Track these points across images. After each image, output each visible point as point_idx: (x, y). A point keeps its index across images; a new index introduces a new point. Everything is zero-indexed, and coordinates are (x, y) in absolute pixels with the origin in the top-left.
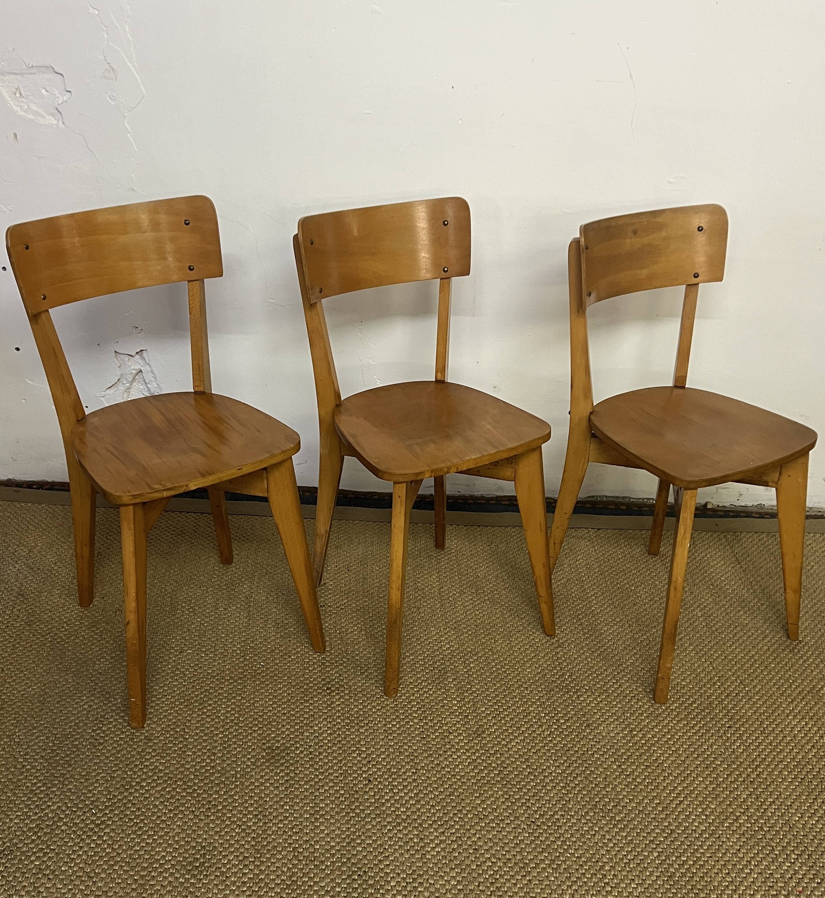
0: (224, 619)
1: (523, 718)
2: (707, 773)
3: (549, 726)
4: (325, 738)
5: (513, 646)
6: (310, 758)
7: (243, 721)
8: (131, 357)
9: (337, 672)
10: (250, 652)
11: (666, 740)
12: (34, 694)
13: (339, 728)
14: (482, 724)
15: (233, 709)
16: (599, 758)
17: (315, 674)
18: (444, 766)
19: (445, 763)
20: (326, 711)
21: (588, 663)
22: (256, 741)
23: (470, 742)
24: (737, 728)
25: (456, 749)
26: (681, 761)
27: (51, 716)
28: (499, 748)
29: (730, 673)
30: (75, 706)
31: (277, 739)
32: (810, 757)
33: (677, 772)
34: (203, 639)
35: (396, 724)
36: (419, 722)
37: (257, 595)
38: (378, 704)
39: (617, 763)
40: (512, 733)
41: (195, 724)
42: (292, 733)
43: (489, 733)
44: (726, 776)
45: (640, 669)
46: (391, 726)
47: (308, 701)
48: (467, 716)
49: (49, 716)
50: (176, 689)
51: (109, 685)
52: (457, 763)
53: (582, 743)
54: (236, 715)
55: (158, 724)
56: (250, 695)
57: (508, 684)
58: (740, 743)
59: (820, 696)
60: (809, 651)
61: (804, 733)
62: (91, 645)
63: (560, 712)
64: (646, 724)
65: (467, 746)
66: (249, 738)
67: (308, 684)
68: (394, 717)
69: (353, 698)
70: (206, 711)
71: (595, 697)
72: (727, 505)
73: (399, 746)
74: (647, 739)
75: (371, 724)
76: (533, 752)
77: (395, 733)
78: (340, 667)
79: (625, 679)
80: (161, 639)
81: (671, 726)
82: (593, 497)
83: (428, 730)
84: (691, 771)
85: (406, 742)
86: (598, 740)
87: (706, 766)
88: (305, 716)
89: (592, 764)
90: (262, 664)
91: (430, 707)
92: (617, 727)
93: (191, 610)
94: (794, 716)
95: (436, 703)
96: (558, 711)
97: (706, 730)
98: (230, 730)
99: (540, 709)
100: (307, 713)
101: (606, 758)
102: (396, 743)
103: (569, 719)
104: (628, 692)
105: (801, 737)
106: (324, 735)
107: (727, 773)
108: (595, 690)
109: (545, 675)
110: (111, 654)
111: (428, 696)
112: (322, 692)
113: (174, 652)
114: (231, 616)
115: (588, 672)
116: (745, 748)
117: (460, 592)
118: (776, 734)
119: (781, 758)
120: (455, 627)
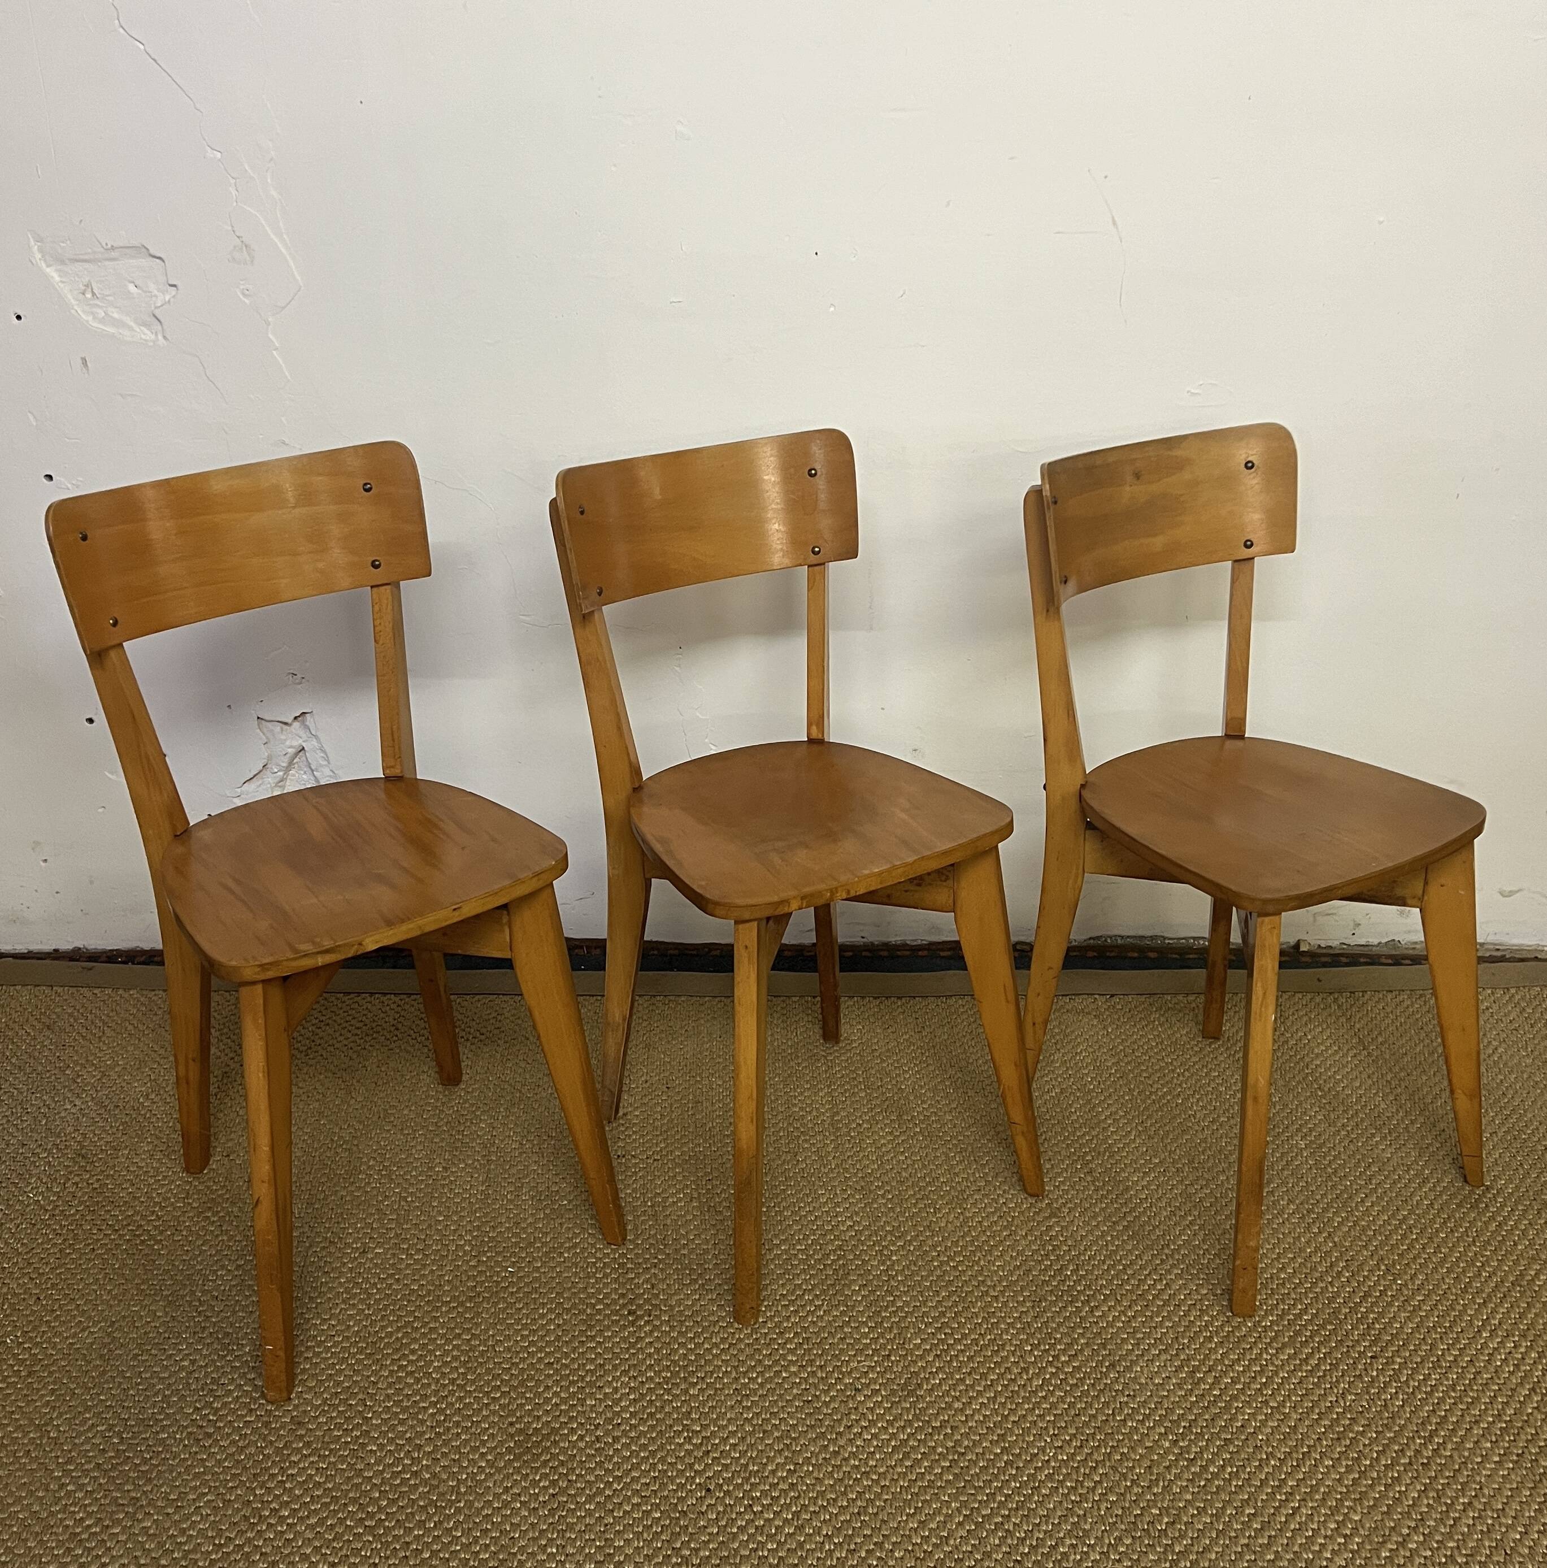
0: (443, 1186)
1: (992, 1355)
2: (1338, 1449)
3: (1039, 1369)
4: (624, 1409)
5: (967, 1218)
6: (596, 1450)
7: (473, 1382)
8: (285, 727)
9: (647, 1281)
10: (489, 1247)
11: (1259, 1386)
12: (92, 1344)
13: (651, 1388)
14: (916, 1370)
15: (455, 1358)
16: (1135, 1428)
17: (606, 1285)
18: (847, 1455)
19: (849, 1449)
20: (627, 1356)
21: (1107, 1245)
22: (496, 1420)
23: (895, 1406)
24: (1386, 1358)
25: (869, 1421)
26: (1290, 1427)
27: (120, 1383)
28: (949, 1416)
29: (1365, 1253)
30: (165, 1363)
31: (536, 1413)
32: (1530, 1411)
33: (1283, 1450)
34: (405, 1226)
35: (757, 1377)
36: (799, 1371)
37: (502, 1141)
38: (723, 1340)
39: (1170, 1437)
40: (972, 1386)
41: (385, 1389)
42: (564, 1401)
43: (930, 1387)
44: (1375, 1455)
45: (1201, 1252)
46: (747, 1381)
47: (593, 1338)
48: (889, 1355)
49: (117, 1384)
50: (351, 1324)
51: (231, 1320)
52: (872, 1450)
53: (1103, 1400)
54: (462, 1370)
55: (316, 1393)
56: (487, 1330)
57: (962, 1292)
58: (1396, 1387)
59: (1535, 1291)
60: (1505, 1205)
61: (1514, 1365)
62: (202, 1245)
63: (1059, 1341)
65: (891, 1415)
66: (484, 1413)
67: (594, 1306)
68: (753, 1364)
69: (678, 1329)
70: (405, 1363)
71: (1122, 1308)
72: (1335, 943)
73: (763, 1420)
74: (1223, 1387)
75: (711, 1378)
76: (1014, 1422)
77: (756, 1394)
78: (653, 1271)
79: (1176, 1271)
80: (329, 1228)
81: (1266, 1360)
82: (1098, 938)
83: (816, 1387)
84: (1309, 1446)
85: (776, 1410)
86: (1132, 1393)
87: (1336, 1436)
88: (588, 1368)
89: (1123, 1440)
90: (510, 1269)
91: (818, 1341)
92: (1165, 1366)
93: (384, 1173)
94: (1492, 1331)
95: (830, 1333)
96: (1055, 1339)
97: (1330, 1364)
98: (449, 1399)
99: (1022, 1337)
100: (592, 1361)
101: (1149, 1428)
102: (757, 1414)
103: (1076, 1354)
104: (1182, 1297)
105: (1509, 1371)
106: (623, 1404)
107: (1376, 1449)
108: (1122, 1295)
109: (1030, 1270)
110: (236, 1260)
111: (815, 1319)
112: (619, 1321)
113: (351, 1253)
114: (456, 1181)
115: (1108, 1262)
116: (1406, 1397)
117: (868, 1121)
118: (1462, 1367)
119: (1475, 1416)
120: (862, 1187)
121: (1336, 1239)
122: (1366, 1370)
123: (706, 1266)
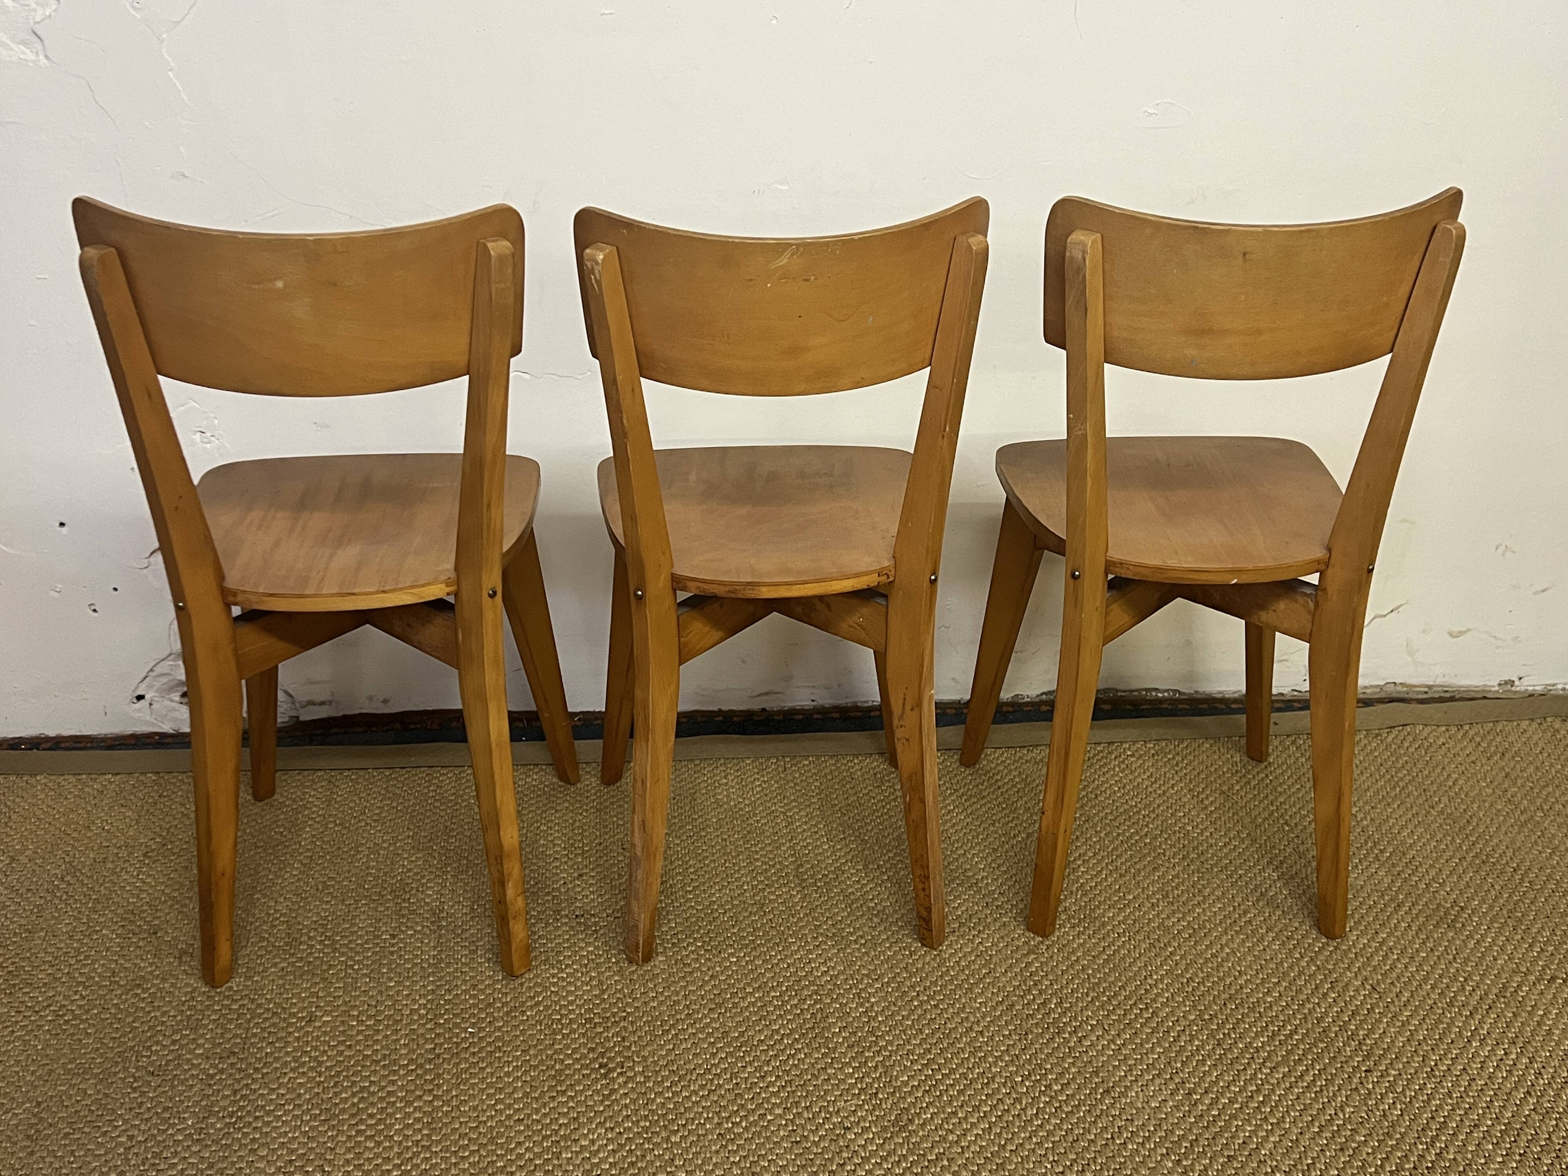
0: (392, 953)
1: (982, 1088)
2: (1343, 1159)
3: (1032, 1099)
4: (602, 1161)
5: (945, 959)
7: (439, 1142)
10: (446, 1009)
11: (1256, 1105)
13: (629, 1138)
15: (418, 1120)
16: (1137, 1150)
17: (574, 1040)
20: (602, 1109)
21: (1088, 978)
23: (887, 1141)
24: (1381, 1071)
26: (1291, 1141)
28: (944, 1148)
29: (1349, 974)
30: (100, 1140)
31: (509, 1169)
32: (1527, 1113)
33: (1287, 1162)
34: (353, 994)
35: (741, 1121)
36: (784, 1113)
37: (452, 906)
38: (702, 1087)
39: (1173, 1158)
40: (966, 1118)
41: (344, 1154)
42: (539, 1155)
43: (921, 1122)
45: (1185, 981)
46: (730, 1125)
47: (564, 1092)
48: (876, 1094)
50: (302, 1091)
51: (170, 1093)
53: (1101, 1125)
54: (425, 1132)
55: (268, 1161)
56: (448, 1091)
57: (945, 1029)
58: (1393, 1098)
59: (1520, 1002)
60: (1481, 924)
61: (1506, 1071)
62: (133, 1022)
63: (1051, 1071)
64: (1214, 1079)
65: (883, 1150)
67: (562, 1061)
68: (735, 1109)
69: (653, 1079)
70: (363, 1128)
71: (1111, 1037)
74: (1221, 1107)
75: (692, 1125)
76: (1011, 1151)
77: (741, 1138)
78: (622, 1024)
79: (1161, 1000)
80: (272, 999)
81: (1261, 1079)
83: (803, 1127)
84: (1312, 1158)
85: (764, 1153)
86: (1129, 1117)
87: (1339, 1147)
88: (561, 1122)
89: (1125, 1162)
90: (470, 1030)
91: (802, 1083)
92: (1160, 1089)
93: (326, 942)
94: (1481, 1041)
95: (813, 1075)
96: (1046, 1069)
97: (1326, 1080)
98: (414, 1161)
99: (1011, 1069)
100: (565, 1115)
101: (1150, 1150)
102: (744, 1157)
103: (1068, 1083)
104: (1171, 1024)
105: (1503, 1077)
106: (601, 1155)
107: (1379, 1156)
108: (1110, 1024)
109: (1013, 1005)
110: (172, 1035)
111: (796, 1062)
112: (590, 1074)
113: (297, 1022)
114: (405, 947)
115: (1091, 995)
116: (1404, 1106)
117: (833, 872)
118: (1456, 1075)
119: (1473, 1120)
120: (833, 934)
121: (1318, 963)
122: (1362, 1083)
123: (678, 1017)
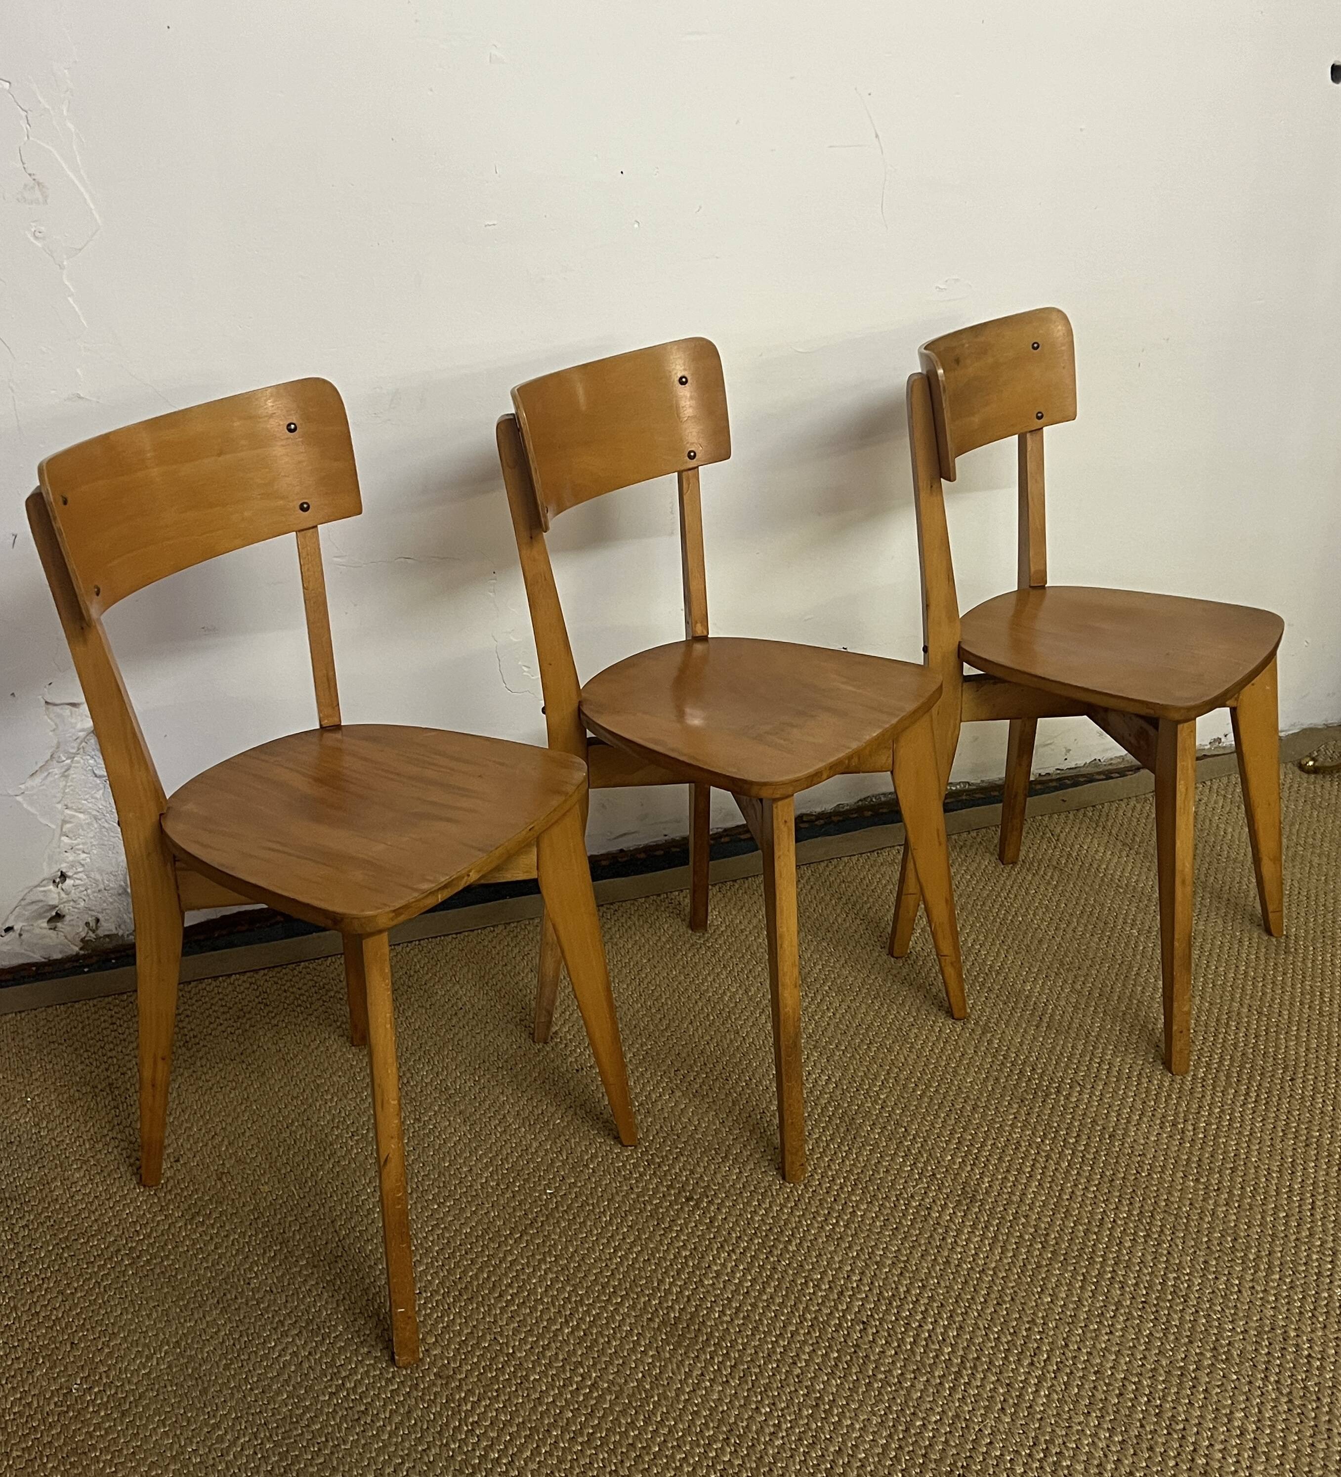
1: (1015, 1153)
2: (1312, 1153)
3: (1059, 1153)
5: (920, 1050)
8: (74, 709)
9: (683, 1169)
10: (513, 1177)
11: (1228, 1123)
14: (964, 1180)
29: (1236, 1005)
33: (1275, 1164)
43: (984, 1191)
45: (1118, 1033)
48: (934, 1175)
57: (956, 1110)
64: (1186, 1109)
65: (968, 1220)
69: (740, 1201)
71: (1089, 1091)
72: (1051, 770)
74: (1203, 1130)
78: (682, 1159)
79: (1109, 1052)
81: (1220, 1102)
82: (865, 799)
83: (893, 1216)
84: (1291, 1157)
87: (1305, 1144)
92: (1151, 1126)
95: (873, 1170)
96: (1055, 1127)
99: (1028, 1132)
101: (1171, 1175)
102: (860, 1251)
109: (998, 1079)
112: (683, 1208)
121: (1208, 999)
122: (1293, 1090)
123: (728, 1143)
